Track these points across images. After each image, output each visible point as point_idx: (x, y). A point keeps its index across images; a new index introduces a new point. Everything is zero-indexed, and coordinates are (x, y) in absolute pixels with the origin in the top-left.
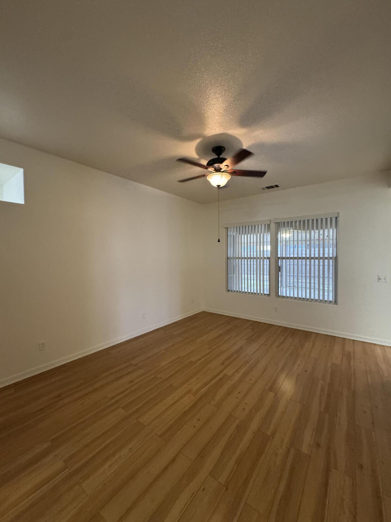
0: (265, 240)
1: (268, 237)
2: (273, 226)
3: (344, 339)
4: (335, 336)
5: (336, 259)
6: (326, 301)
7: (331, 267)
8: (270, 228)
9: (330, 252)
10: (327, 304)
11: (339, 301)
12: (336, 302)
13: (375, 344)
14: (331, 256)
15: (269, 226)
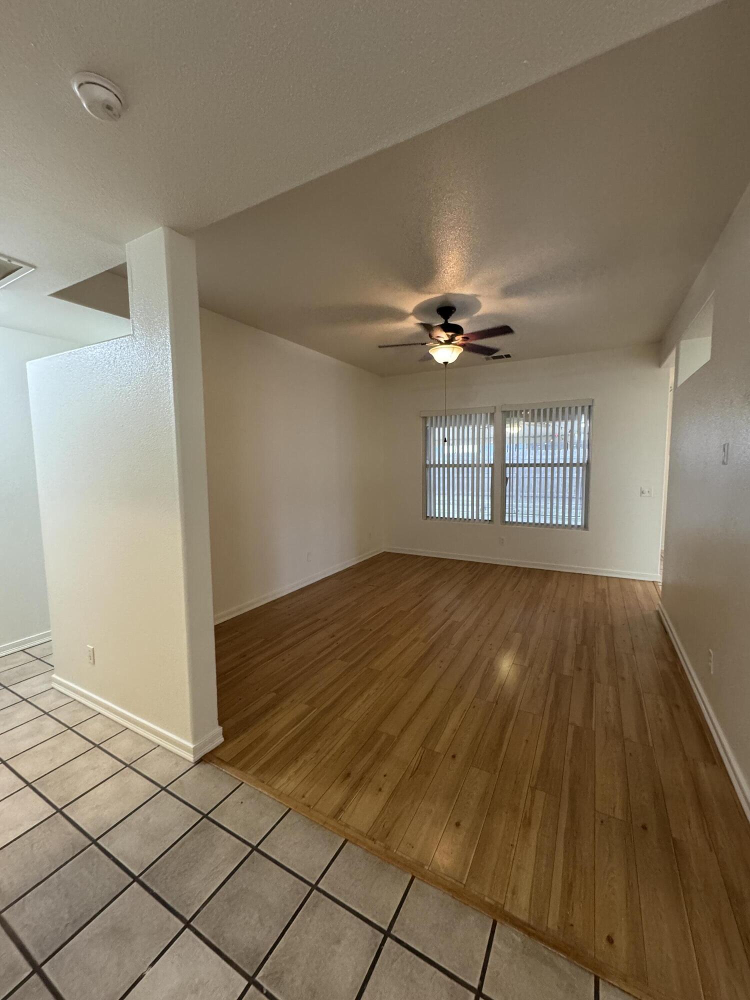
0: (487, 436)
1: (491, 431)
2: (498, 416)
3: (596, 576)
4: (584, 574)
5: (587, 466)
6: (573, 526)
7: (580, 480)
8: (494, 419)
9: (580, 455)
10: (574, 530)
11: (590, 526)
12: (586, 527)
13: (634, 580)
14: (581, 461)
15: (492, 415)
